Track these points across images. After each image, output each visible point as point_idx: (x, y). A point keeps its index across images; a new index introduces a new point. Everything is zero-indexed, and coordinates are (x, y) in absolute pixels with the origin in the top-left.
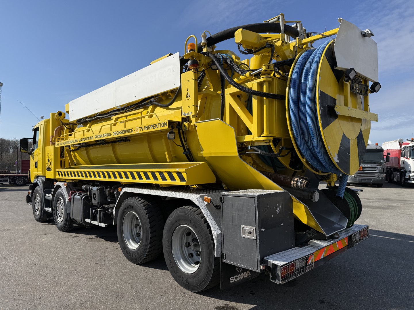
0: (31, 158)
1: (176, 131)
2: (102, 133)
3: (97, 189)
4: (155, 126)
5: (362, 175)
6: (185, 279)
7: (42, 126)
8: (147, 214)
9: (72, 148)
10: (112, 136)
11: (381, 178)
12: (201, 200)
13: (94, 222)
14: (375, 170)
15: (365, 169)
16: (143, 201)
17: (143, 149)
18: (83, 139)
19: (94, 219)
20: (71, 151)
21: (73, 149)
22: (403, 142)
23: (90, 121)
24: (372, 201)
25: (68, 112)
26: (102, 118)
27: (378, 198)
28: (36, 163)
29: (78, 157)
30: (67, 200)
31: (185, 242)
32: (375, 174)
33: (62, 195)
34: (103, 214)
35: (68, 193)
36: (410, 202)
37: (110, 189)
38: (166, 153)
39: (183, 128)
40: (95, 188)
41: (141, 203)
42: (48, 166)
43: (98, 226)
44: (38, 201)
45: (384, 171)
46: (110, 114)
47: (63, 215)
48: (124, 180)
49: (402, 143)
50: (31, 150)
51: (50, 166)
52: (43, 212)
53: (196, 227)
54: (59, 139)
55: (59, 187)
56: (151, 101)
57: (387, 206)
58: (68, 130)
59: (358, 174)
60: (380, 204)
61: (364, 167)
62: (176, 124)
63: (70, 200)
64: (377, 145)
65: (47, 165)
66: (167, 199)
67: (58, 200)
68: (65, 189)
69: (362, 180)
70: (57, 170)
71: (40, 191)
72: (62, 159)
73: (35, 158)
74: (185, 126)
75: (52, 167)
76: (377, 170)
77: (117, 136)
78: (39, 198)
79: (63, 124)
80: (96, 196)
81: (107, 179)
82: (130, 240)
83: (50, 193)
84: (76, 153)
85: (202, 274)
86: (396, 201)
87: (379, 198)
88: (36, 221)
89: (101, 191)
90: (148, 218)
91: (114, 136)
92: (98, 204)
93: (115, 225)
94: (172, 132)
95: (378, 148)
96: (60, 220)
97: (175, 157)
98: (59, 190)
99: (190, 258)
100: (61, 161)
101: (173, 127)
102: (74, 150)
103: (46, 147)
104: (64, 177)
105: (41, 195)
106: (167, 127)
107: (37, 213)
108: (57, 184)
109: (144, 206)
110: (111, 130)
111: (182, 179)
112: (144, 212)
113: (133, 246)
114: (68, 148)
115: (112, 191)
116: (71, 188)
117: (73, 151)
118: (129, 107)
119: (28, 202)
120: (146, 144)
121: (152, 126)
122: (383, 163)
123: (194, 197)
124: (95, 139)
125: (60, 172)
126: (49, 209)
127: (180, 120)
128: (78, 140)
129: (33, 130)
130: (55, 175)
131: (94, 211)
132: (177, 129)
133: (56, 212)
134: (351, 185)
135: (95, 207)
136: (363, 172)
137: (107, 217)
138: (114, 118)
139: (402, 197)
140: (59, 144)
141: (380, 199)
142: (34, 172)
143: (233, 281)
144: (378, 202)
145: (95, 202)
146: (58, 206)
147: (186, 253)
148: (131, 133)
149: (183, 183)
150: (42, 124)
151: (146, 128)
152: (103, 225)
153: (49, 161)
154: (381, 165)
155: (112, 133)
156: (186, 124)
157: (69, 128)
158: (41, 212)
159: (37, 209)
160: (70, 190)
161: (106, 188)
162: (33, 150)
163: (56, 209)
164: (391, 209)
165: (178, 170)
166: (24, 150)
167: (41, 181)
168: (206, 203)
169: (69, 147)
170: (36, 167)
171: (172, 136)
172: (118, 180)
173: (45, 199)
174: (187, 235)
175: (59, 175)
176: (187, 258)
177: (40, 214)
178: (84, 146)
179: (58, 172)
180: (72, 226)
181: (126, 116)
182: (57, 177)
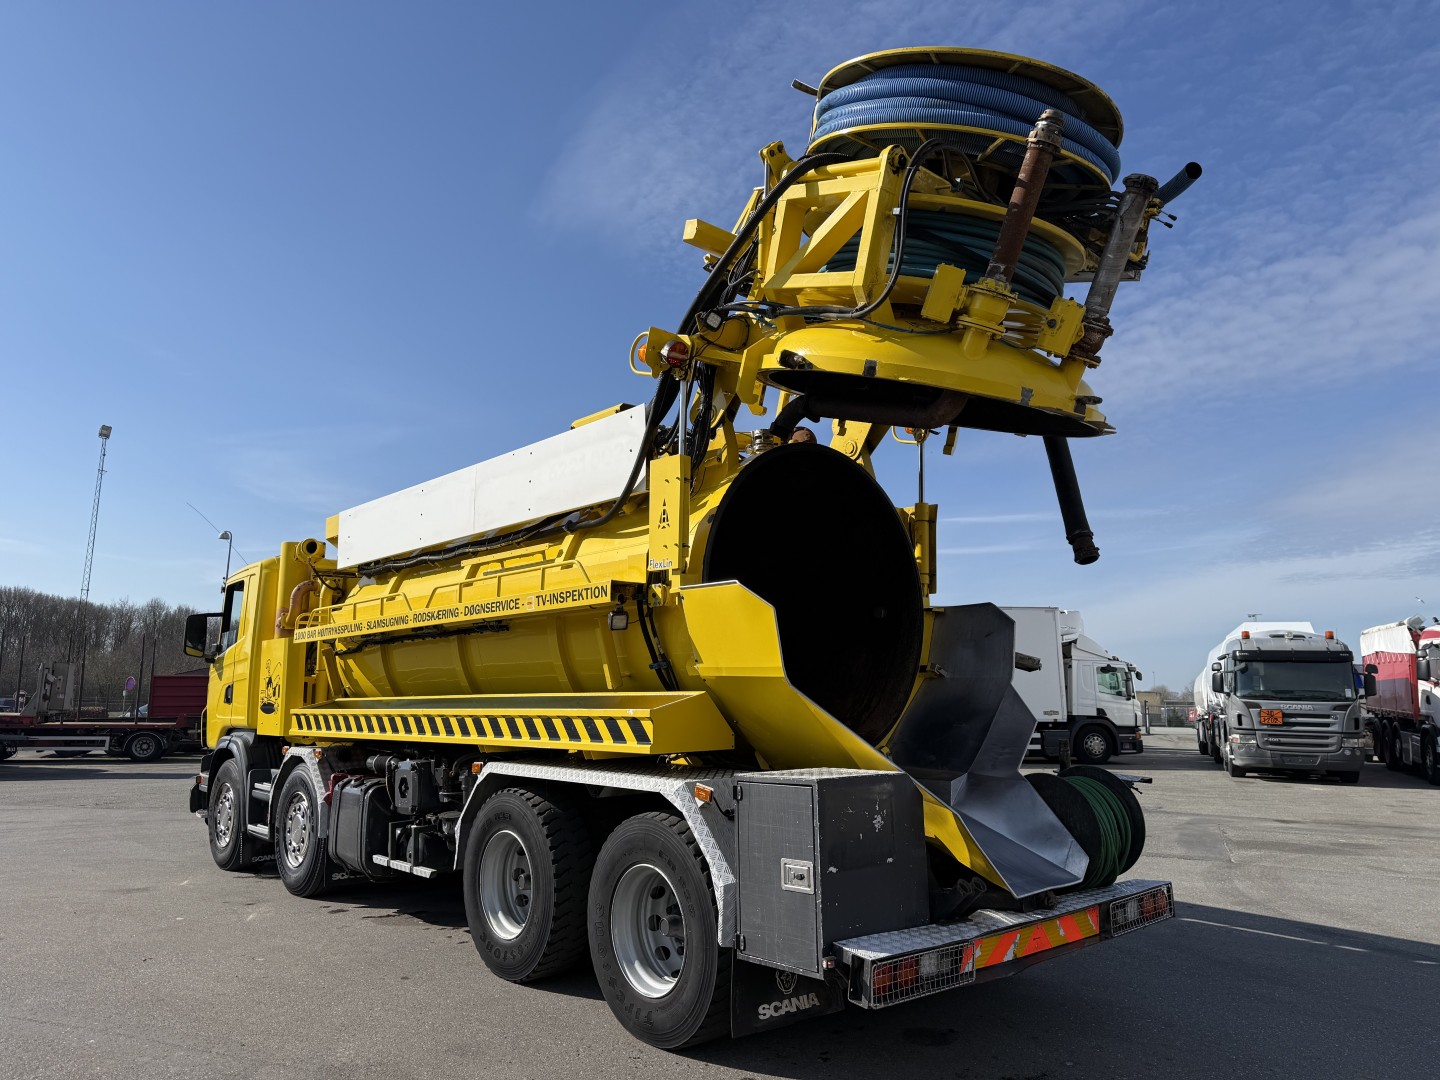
0: (213, 673)
1: (631, 607)
2: (434, 608)
3: (413, 768)
4: (576, 593)
5: (1283, 740)
6: (644, 1014)
7: (255, 581)
8: (548, 836)
9: (340, 647)
10: (462, 618)
11: (1348, 753)
12: (689, 795)
13: (397, 865)
14: (1327, 725)
15: (1293, 720)
16: (538, 799)
17: (544, 653)
18: (379, 623)
19: (399, 855)
20: (337, 654)
21: (345, 649)
22: (1422, 629)
23: (398, 570)
24: (1297, 829)
25: (334, 540)
26: (433, 561)
27: (1321, 818)
28: (229, 690)
29: (357, 673)
30: (320, 801)
31: (648, 916)
32: (1327, 738)
33: (304, 785)
34: (426, 841)
35: (325, 780)
36: (1425, 834)
37: (449, 767)
38: (606, 667)
39: (651, 600)
40: (406, 765)
41: (534, 806)
42: (266, 700)
43: (411, 874)
44: (227, 804)
45: (1357, 727)
46: (457, 552)
47: (304, 847)
48: (490, 740)
49: (1419, 632)
50: (213, 650)
51: (273, 699)
52: (244, 839)
53: (674, 868)
54: (306, 619)
55: (297, 761)
56: (570, 522)
57: (1339, 844)
58: (331, 593)
59: (1270, 735)
60: (1318, 838)
61: (1287, 712)
62: (631, 589)
63: (328, 800)
64: (1331, 637)
65: (264, 694)
66: (603, 795)
67: (291, 802)
68: (316, 767)
69: (1284, 758)
70: (293, 711)
71: (235, 774)
72: (307, 679)
73: (227, 673)
74: (655, 595)
75: (279, 702)
76: (1334, 724)
77: (475, 617)
78: (231, 795)
79: (318, 574)
80: (407, 788)
81: (443, 738)
82: (500, 915)
83: (268, 779)
84: (351, 662)
85: (687, 995)
86: (1381, 829)
87: (1326, 818)
88: (217, 867)
89: (424, 775)
90: (551, 848)
91: (469, 618)
92: (413, 810)
93: (460, 872)
94: (619, 612)
95: (1333, 647)
96: (294, 861)
97: (630, 676)
98: (298, 771)
99: (661, 959)
100: (306, 684)
101: (622, 599)
102: (345, 653)
103: (265, 643)
104: (314, 732)
105: (239, 786)
106: (607, 599)
107: (223, 844)
108: (293, 751)
109: (540, 814)
110: (460, 601)
111: (641, 737)
112: (540, 832)
113: (507, 930)
114: (327, 647)
115: (452, 773)
116: (334, 764)
117: (342, 655)
118: (509, 535)
119: (193, 809)
120: (552, 640)
121: (571, 594)
122: (1354, 700)
123: (669, 788)
124: (412, 625)
125: (303, 718)
126: (262, 830)
127: (643, 580)
128: (365, 625)
129: (223, 589)
130: (287, 725)
131: (398, 832)
132: (636, 601)
133: (285, 838)
134: (1248, 774)
135: (402, 820)
136: (1285, 728)
137: (437, 850)
138: (467, 564)
139: (1408, 816)
140: (302, 636)
141: (1327, 823)
142: (221, 717)
143: (767, 1016)
144: (1316, 831)
145: (404, 804)
146: (291, 819)
147: (651, 947)
148: (515, 612)
149: (645, 749)
150: (254, 575)
151: (554, 598)
152: (424, 872)
153: (270, 682)
154: (1348, 706)
155: (462, 610)
156: (657, 589)
157: (334, 585)
158: (237, 838)
159: (223, 828)
160: (328, 770)
161: (438, 765)
162: (219, 649)
163: (285, 828)
164: (1349, 853)
165: (631, 713)
166: (195, 648)
167: (240, 742)
168: (700, 803)
169: (332, 643)
170: (228, 700)
171: (620, 621)
172: (474, 739)
173: (252, 798)
174: (654, 897)
175: (301, 727)
176: (653, 961)
177: (231, 844)
178: (376, 643)
179: (298, 716)
180: (329, 877)
181: (501, 561)
182: (294, 731)
